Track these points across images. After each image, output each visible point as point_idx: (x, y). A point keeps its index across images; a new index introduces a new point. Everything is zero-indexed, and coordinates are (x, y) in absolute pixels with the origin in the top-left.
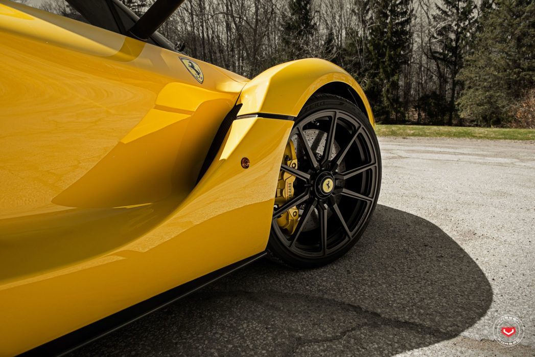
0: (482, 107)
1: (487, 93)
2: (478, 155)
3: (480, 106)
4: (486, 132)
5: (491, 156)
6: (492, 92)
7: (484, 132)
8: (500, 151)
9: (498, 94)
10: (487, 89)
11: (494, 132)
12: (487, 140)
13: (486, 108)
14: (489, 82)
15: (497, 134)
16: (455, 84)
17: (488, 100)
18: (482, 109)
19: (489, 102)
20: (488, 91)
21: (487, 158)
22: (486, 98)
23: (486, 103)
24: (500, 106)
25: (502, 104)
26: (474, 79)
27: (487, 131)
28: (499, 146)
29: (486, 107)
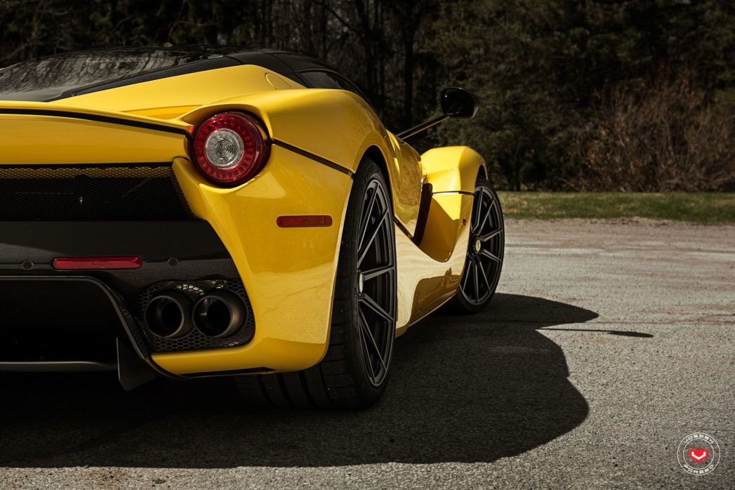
0: (497, 134)
1: (509, 93)
2: (536, 246)
3: (494, 130)
4: (525, 203)
5: (557, 247)
6: (519, 90)
7: (521, 204)
8: (568, 239)
9: (536, 97)
10: (508, 82)
11: (543, 202)
12: (537, 220)
13: (508, 136)
14: (510, 63)
15: (550, 206)
16: (413, 60)
17: (511, 113)
18: (499, 138)
19: (516, 120)
20: (511, 87)
21: (552, 249)
22: (505, 106)
23: (507, 122)
24: (543, 129)
25: (548, 125)
26: (473, 52)
27: (526, 199)
28: (563, 231)
29: (508, 132)
